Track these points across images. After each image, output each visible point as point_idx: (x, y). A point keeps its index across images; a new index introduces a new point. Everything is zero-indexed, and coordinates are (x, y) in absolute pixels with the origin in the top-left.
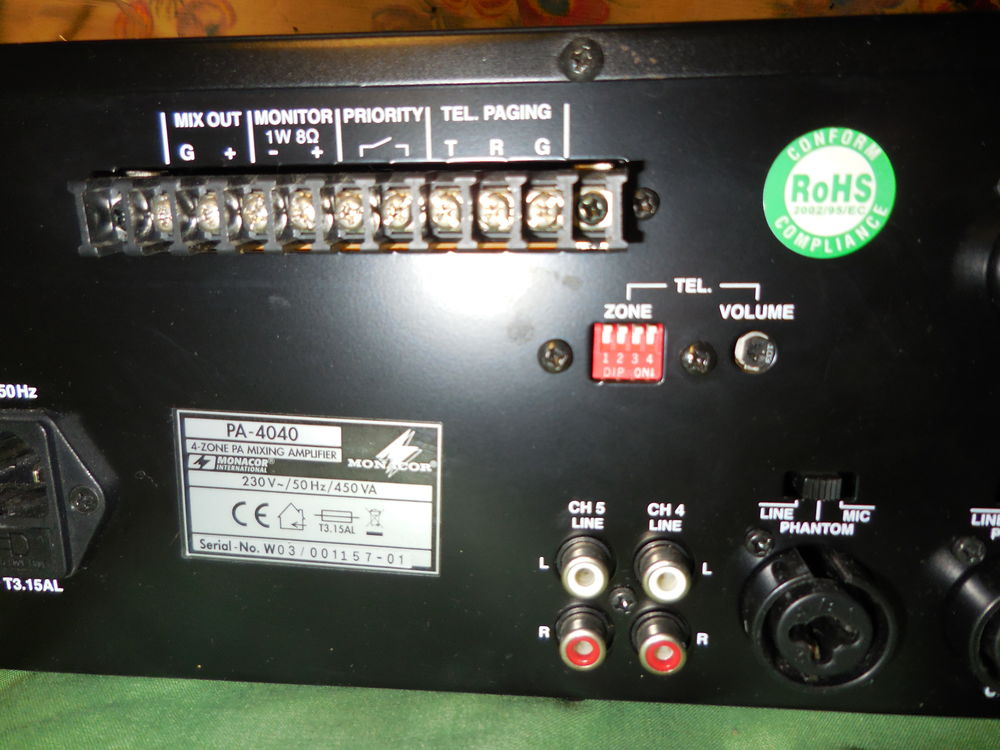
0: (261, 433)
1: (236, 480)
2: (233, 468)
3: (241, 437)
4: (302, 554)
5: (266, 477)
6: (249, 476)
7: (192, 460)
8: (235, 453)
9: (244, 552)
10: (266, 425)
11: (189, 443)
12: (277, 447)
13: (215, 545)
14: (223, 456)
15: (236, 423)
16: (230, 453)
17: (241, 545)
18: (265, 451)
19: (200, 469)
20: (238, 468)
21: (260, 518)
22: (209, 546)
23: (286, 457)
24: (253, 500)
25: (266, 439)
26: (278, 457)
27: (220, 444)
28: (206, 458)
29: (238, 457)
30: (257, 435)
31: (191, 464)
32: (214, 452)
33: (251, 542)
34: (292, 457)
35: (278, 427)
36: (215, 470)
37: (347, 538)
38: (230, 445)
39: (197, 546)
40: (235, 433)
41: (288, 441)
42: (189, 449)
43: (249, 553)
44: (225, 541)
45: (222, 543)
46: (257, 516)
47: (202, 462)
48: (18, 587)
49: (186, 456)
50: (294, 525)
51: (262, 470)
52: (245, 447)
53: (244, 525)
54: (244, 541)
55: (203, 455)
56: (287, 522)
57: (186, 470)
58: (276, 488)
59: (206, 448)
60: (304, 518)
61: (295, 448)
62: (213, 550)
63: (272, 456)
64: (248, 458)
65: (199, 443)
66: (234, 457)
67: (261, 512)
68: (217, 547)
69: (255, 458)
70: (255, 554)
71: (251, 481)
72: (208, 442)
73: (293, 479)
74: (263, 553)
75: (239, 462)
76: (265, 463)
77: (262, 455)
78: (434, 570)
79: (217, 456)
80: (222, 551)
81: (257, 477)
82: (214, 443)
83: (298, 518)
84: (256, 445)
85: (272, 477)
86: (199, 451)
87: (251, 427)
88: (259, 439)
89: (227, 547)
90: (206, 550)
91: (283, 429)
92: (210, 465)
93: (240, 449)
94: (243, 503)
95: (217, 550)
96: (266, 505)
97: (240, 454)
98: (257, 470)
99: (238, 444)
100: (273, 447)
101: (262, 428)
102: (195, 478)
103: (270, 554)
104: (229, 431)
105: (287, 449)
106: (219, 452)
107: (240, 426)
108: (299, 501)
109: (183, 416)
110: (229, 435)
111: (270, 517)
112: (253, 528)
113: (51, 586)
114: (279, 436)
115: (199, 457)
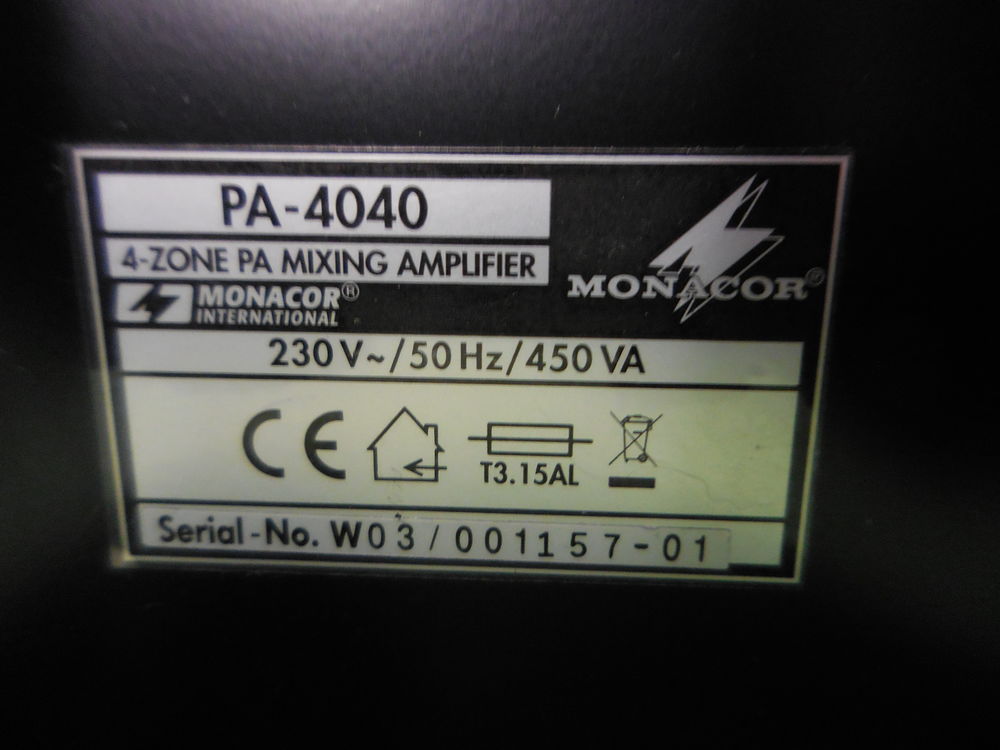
0: (320, 208)
1: (254, 351)
2: (242, 317)
3: (263, 226)
4: (432, 547)
5: (334, 339)
6: (288, 337)
7: (127, 297)
8: (249, 274)
9: (277, 546)
10: (334, 185)
11: (115, 249)
12: (367, 248)
13: (200, 530)
14: (211, 284)
15: (248, 184)
16: (233, 271)
17: (270, 526)
18: (331, 262)
19: (152, 325)
20: (255, 317)
21: (323, 455)
22: (184, 532)
23: (391, 276)
24: (301, 403)
25: (336, 228)
26: (368, 277)
27: (202, 247)
28: (166, 291)
29: (256, 284)
30: (310, 215)
31: (123, 314)
32: (189, 274)
33: (296, 519)
34: (408, 277)
35: (370, 188)
36: (193, 325)
37: (556, 496)
38: (231, 249)
39: (150, 536)
40: (244, 212)
41: (399, 229)
42: (117, 270)
43: (292, 548)
44: (224, 517)
45: (217, 525)
46: (312, 446)
47: (155, 303)
49: (108, 285)
50: (412, 467)
51: (324, 319)
52: (274, 252)
53: (277, 473)
54: (277, 515)
55: (157, 283)
56: (393, 459)
57: (112, 326)
58: (363, 367)
59: (163, 263)
60: (439, 450)
61: (416, 251)
62: (193, 545)
63: (353, 276)
64: (285, 286)
65: (142, 248)
66: (244, 284)
67: (323, 435)
68: (205, 535)
69: (304, 285)
70: (308, 549)
71: (293, 352)
72: (166, 245)
73: (411, 340)
74: (327, 546)
75: (256, 296)
76: (332, 298)
77: (324, 276)
78: (790, 574)
79: (195, 284)
80: (218, 546)
81: (311, 338)
82: (186, 245)
83: (421, 448)
84: (305, 247)
85: (352, 339)
86: (144, 272)
87: (291, 193)
88: (315, 227)
89: (234, 532)
90: (176, 544)
91: (385, 194)
92: (179, 312)
93: (262, 261)
94: (272, 415)
95: (205, 544)
96: (336, 416)
97: (262, 275)
98: (310, 318)
99: (254, 247)
100: (353, 250)
101: (322, 194)
102: (137, 348)
103: (346, 549)
104: (227, 207)
105: (394, 254)
106: (202, 273)
107: (261, 192)
108: (427, 402)
109: (94, 167)
110: (227, 220)
111: (347, 454)
112: (302, 481)
114: (373, 216)
115: (142, 290)
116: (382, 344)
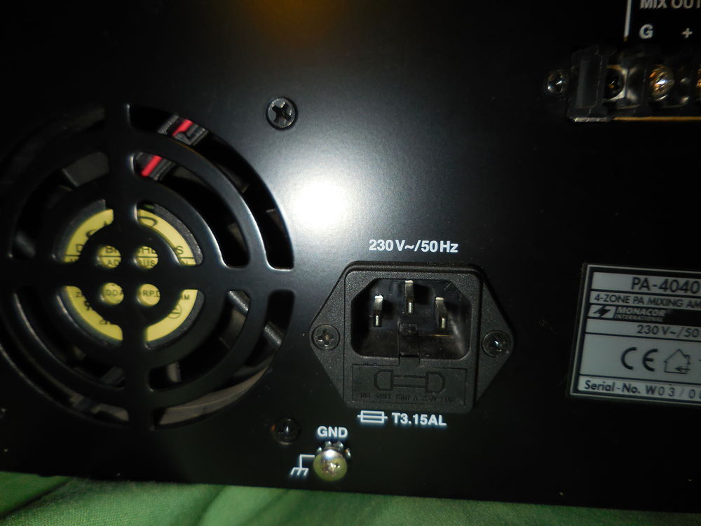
0: (664, 286)
1: (632, 328)
2: (630, 318)
3: (645, 290)
4: (680, 396)
5: (660, 326)
6: (644, 324)
7: (594, 309)
8: (636, 305)
9: (626, 393)
10: (670, 279)
11: (594, 294)
12: (677, 298)
13: (600, 385)
14: (623, 306)
15: (642, 277)
16: (631, 303)
17: (625, 386)
18: (664, 302)
19: (600, 318)
20: (635, 318)
21: (649, 364)
22: (594, 386)
23: (684, 308)
24: (644, 345)
25: (669, 292)
26: (676, 308)
27: (622, 295)
28: (607, 308)
29: (637, 307)
30: (661, 288)
31: (591, 314)
32: (616, 303)
33: (634, 384)
34: (689, 308)
35: (682, 281)
36: (613, 319)
38: (632, 296)
39: (582, 386)
40: (639, 285)
41: (689, 293)
42: (592, 300)
43: (631, 394)
44: (609, 382)
45: (605, 384)
46: (645, 360)
47: (603, 311)
48: (405, 421)
49: (589, 305)
50: (679, 369)
51: (658, 320)
52: (646, 298)
53: (631, 368)
54: (627, 383)
55: (605, 305)
56: (672, 366)
57: (586, 317)
58: (669, 336)
59: (608, 299)
60: (689, 363)
61: (693, 300)
62: (596, 391)
63: (671, 307)
64: (647, 308)
65: (603, 295)
66: (633, 307)
67: (650, 356)
68: (601, 387)
69: (654, 309)
70: (637, 394)
71: (646, 329)
72: (611, 294)
73: (686, 327)
74: (643, 393)
75: (637, 311)
76: (662, 313)
77: (661, 306)
79: (617, 306)
80: (605, 391)
81: (652, 325)
82: (617, 294)
83: (682, 362)
84: (657, 297)
85: (666, 326)
86: (601, 301)
87: (656, 281)
88: (661, 291)
89: (611, 388)
90: (590, 390)
91: (687, 283)
92: (609, 315)
93: (641, 301)
94: (634, 349)
95: (601, 391)
96: (655, 351)
97: (641, 305)
98: (653, 319)
99: (639, 296)
100: (672, 299)
101: (666, 282)
102: (592, 325)
103: (650, 395)
104: (634, 284)
105: (686, 301)
106: (621, 303)
107: (646, 280)
108: (688, 348)
109: (593, 270)
110: (633, 288)
111: (657, 363)
112: (640, 371)
113: (436, 421)
114: (681, 289)
115: (599, 307)
116: (676, 328)
